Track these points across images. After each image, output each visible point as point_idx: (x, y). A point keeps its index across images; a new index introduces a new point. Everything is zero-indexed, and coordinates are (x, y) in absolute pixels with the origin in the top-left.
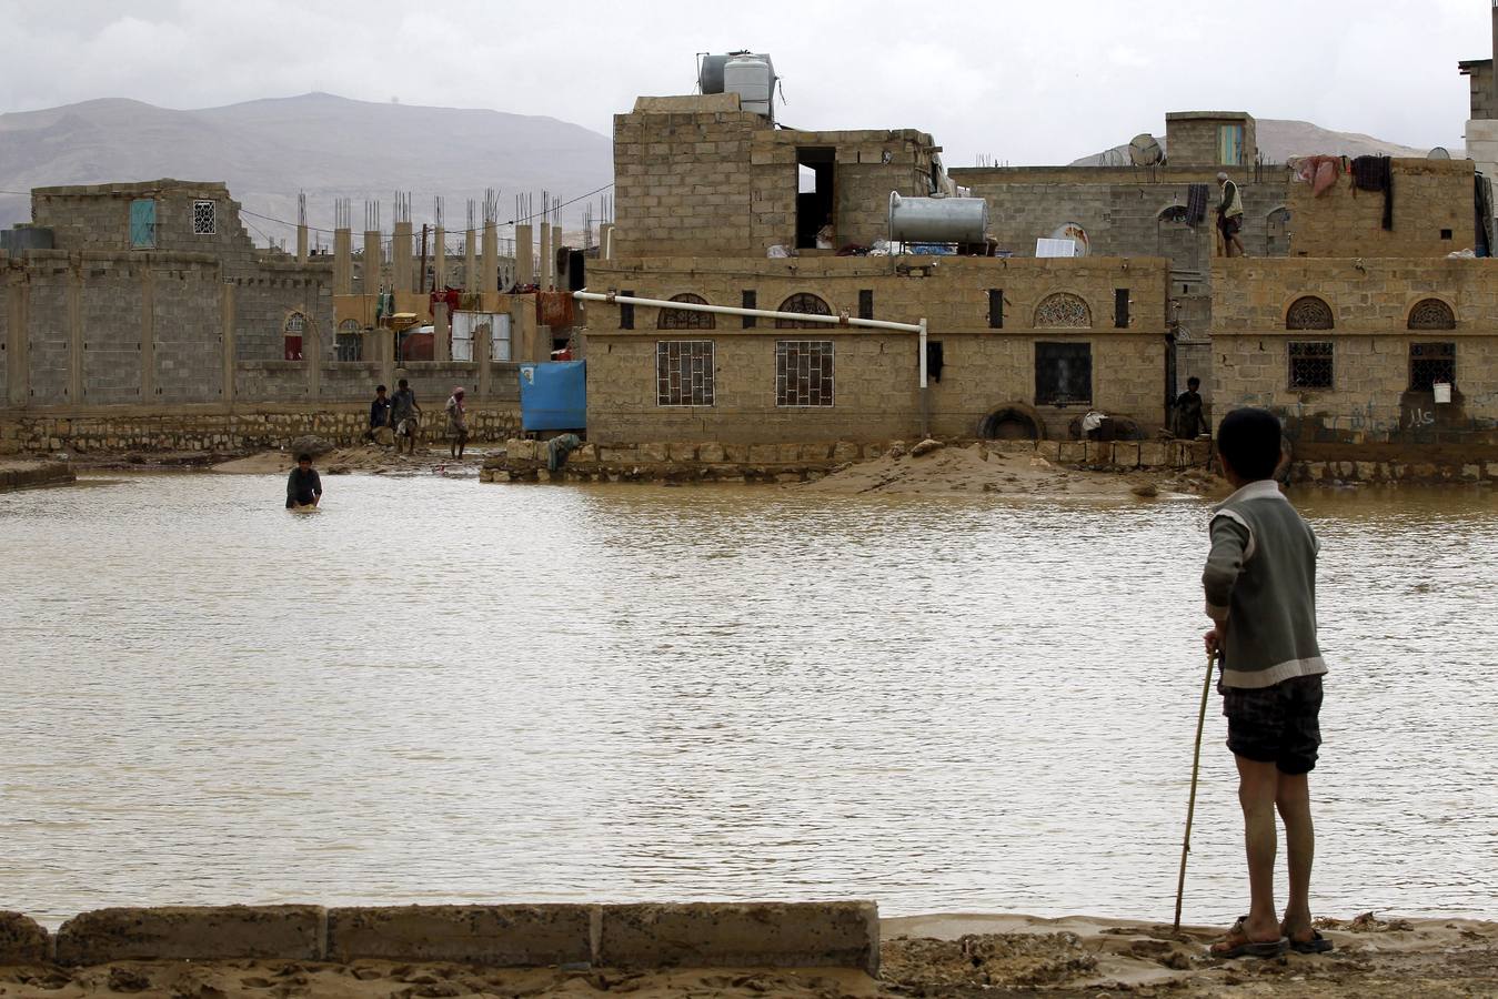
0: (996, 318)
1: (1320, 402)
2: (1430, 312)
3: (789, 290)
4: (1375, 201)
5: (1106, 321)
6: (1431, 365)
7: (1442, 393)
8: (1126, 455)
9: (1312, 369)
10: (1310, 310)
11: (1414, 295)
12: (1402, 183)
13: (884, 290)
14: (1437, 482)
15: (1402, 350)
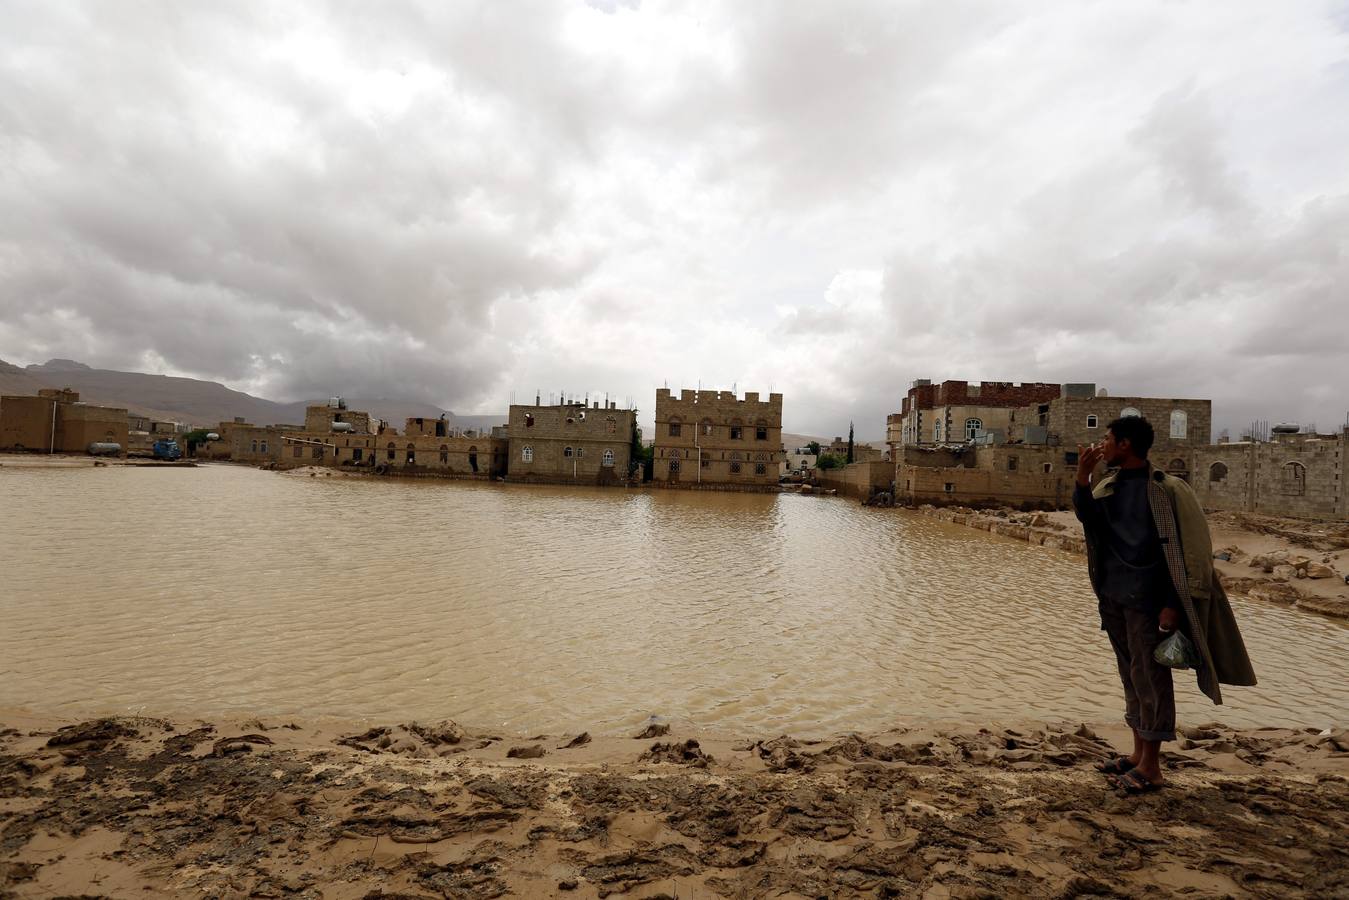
0: (347, 444)
1: (393, 461)
2: (410, 446)
3: (315, 438)
4: (419, 426)
5: (365, 445)
6: (411, 455)
7: (411, 460)
8: (361, 469)
9: (391, 455)
10: (391, 445)
11: (409, 442)
12: (424, 423)
13: (330, 439)
14: (410, 476)
15: (406, 452)
